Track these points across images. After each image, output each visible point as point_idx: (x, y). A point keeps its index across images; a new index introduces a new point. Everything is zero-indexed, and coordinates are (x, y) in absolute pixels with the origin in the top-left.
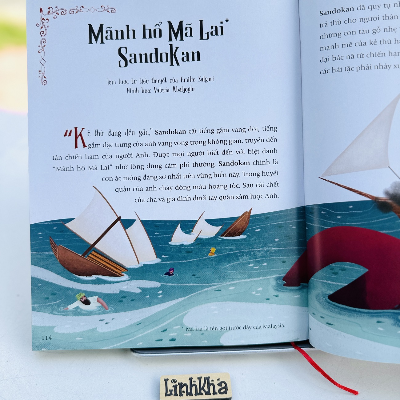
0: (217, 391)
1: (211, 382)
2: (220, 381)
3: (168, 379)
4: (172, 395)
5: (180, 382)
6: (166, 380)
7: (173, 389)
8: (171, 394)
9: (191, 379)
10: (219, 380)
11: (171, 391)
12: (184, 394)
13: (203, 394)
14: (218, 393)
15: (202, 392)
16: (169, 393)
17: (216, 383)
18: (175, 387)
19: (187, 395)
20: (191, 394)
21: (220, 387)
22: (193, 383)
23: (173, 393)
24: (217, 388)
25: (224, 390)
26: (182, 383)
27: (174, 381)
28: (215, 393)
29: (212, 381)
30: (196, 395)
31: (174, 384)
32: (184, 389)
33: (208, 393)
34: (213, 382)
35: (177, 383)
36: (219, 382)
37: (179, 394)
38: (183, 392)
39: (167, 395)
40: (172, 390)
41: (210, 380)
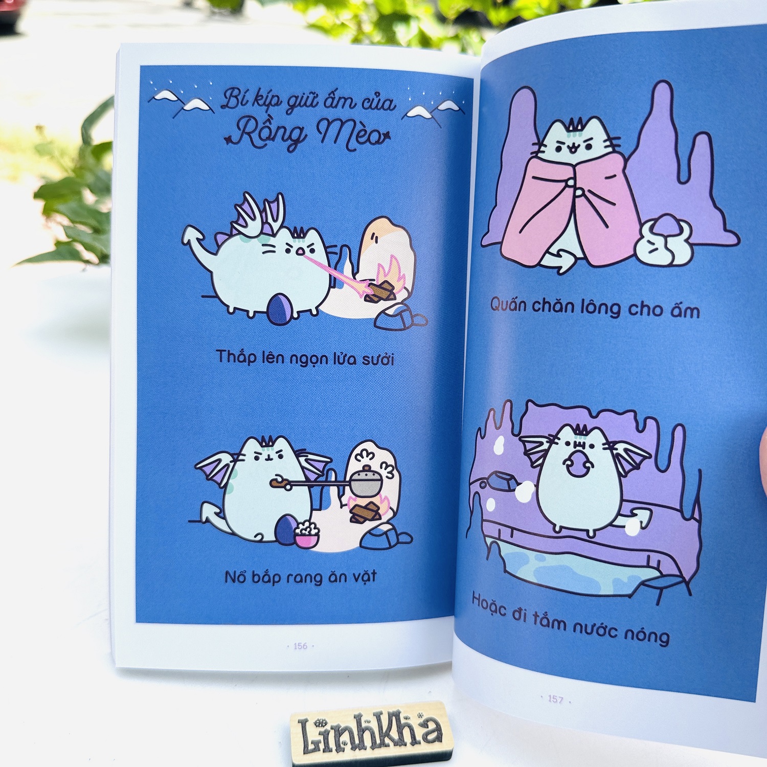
0: (419, 737)
1: (403, 721)
2: (424, 718)
3: (306, 721)
4: (319, 750)
5: (335, 724)
6: (303, 723)
7: (321, 738)
8: (317, 749)
9: (358, 718)
10: (420, 716)
11: (316, 744)
12: (345, 747)
13: (388, 746)
14: (422, 742)
15: (387, 740)
16: (311, 747)
17: (415, 722)
18: (325, 735)
19: (354, 748)
20: (362, 746)
21: (425, 730)
22: (364, 725)
23: (322, 746)
24: (419, 732)
25: (434, 735)
26: (339, 726)
27: (320, 723)
28: (414, 742)
29: (406, 718)
30: (373, 748)
31: (322, 729)
32: (345, 737)
33: (401, 742)
34: (408, 721)
35: (328, 727)
36: (421, 720)
37: (334, 748)
38: (345, 743)
39: (306, 751)
40: (319, 742)
41: (402, 716)
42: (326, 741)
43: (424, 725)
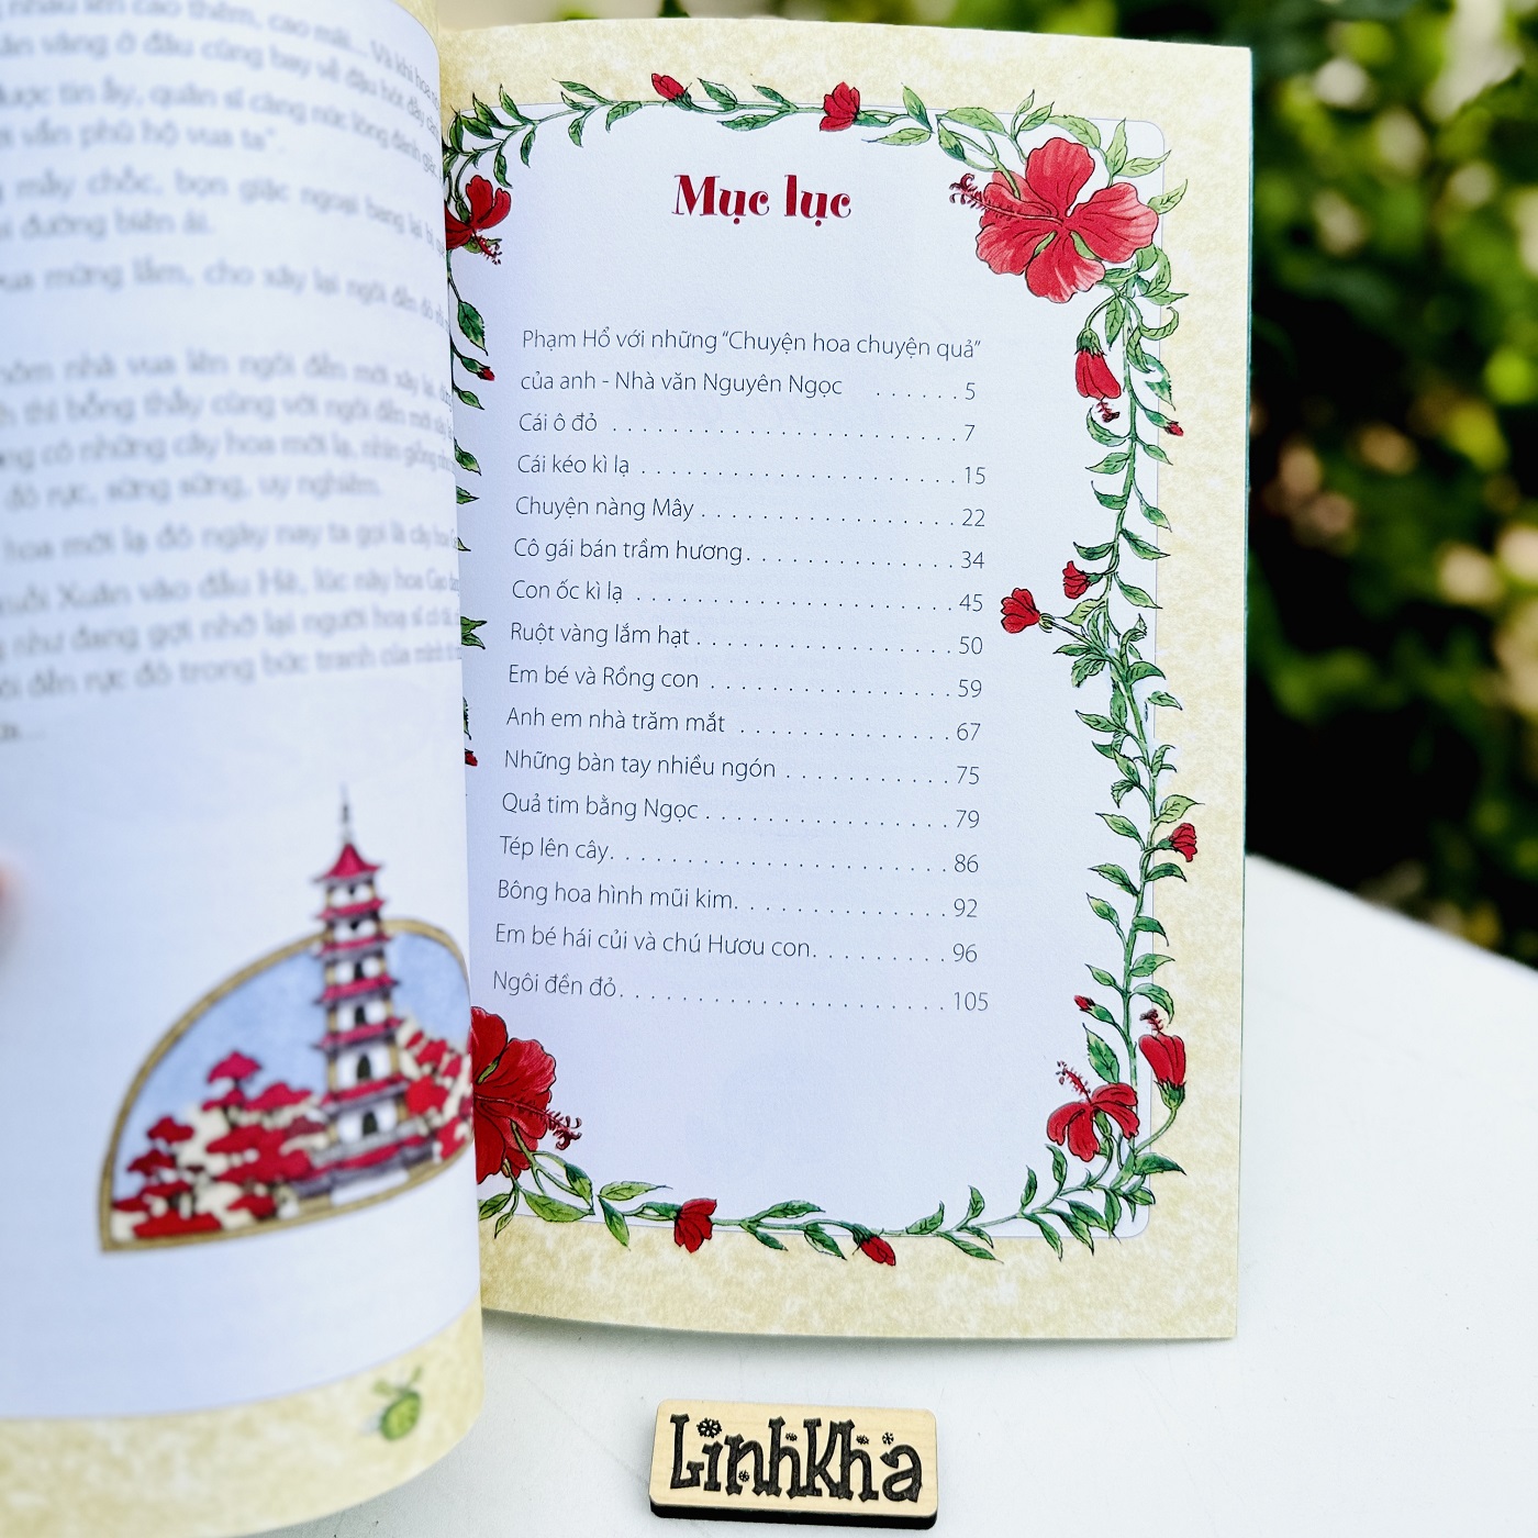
0: (877, 1485)
1: (855, 1446)
2: (894, 1444)
3: (686, 1418)
4: (698, 1484)
5: (734, 1435)
7: (705, 1459)
8: (694, 1482)
9: (776, 1425)
10: (888, 1439)
11: (695, 1468)
12: (744, 1484)
13: (819, 1493)
14: (881, 1494)
15: (819, 1482)
16: (686, 1474)
17: (876, 1450)
18: (713, 1451)
19: (757, 1491)
20: (771, 1487)
21: (891, 1471)
22: (784, 1443)
23: (704, 1476)
24: (880, 1473)
25: (909, 1482)
26: (739, 1439)
27: (709, 1428)
28: (868, 1494)
29: (862, 1440)
30: (791, 1494)
31: (710, 1442)
32: (747, 1464)
33: (841, 1490)
34: (863, 1447)
35: (720, 1439)
36: (888, 1449)
37: (724, 1484)
38: (744, 1476)
39: (677, 1483)
40: (701, 1466)
41: (854, 1434)
42: (713, 1464)
43: (890, 1460)
